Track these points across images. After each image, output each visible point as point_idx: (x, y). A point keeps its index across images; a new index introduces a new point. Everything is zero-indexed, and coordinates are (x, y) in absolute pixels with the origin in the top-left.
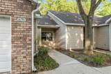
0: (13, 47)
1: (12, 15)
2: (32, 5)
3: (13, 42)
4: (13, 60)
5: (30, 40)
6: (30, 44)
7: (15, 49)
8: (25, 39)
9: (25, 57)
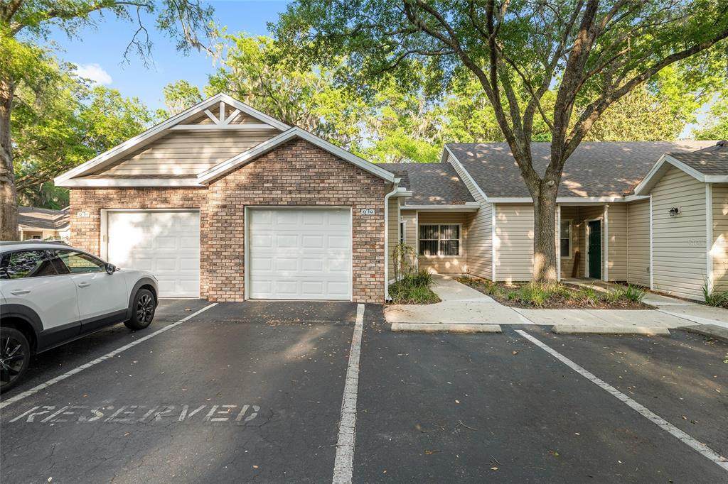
0: (356, 257)
1: (354, 205)
2: (385, 186)
3: (354, 250)
4: (354, 279)
5: (382, 247)
6: (382, 254)
7: (357, 261)
8: (373, 246)
9: (373, 276)
